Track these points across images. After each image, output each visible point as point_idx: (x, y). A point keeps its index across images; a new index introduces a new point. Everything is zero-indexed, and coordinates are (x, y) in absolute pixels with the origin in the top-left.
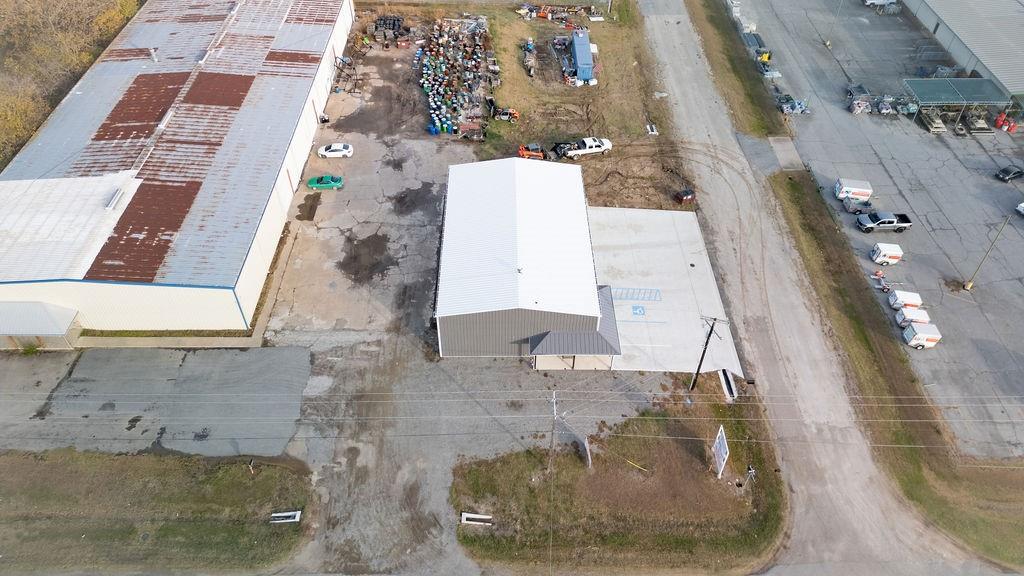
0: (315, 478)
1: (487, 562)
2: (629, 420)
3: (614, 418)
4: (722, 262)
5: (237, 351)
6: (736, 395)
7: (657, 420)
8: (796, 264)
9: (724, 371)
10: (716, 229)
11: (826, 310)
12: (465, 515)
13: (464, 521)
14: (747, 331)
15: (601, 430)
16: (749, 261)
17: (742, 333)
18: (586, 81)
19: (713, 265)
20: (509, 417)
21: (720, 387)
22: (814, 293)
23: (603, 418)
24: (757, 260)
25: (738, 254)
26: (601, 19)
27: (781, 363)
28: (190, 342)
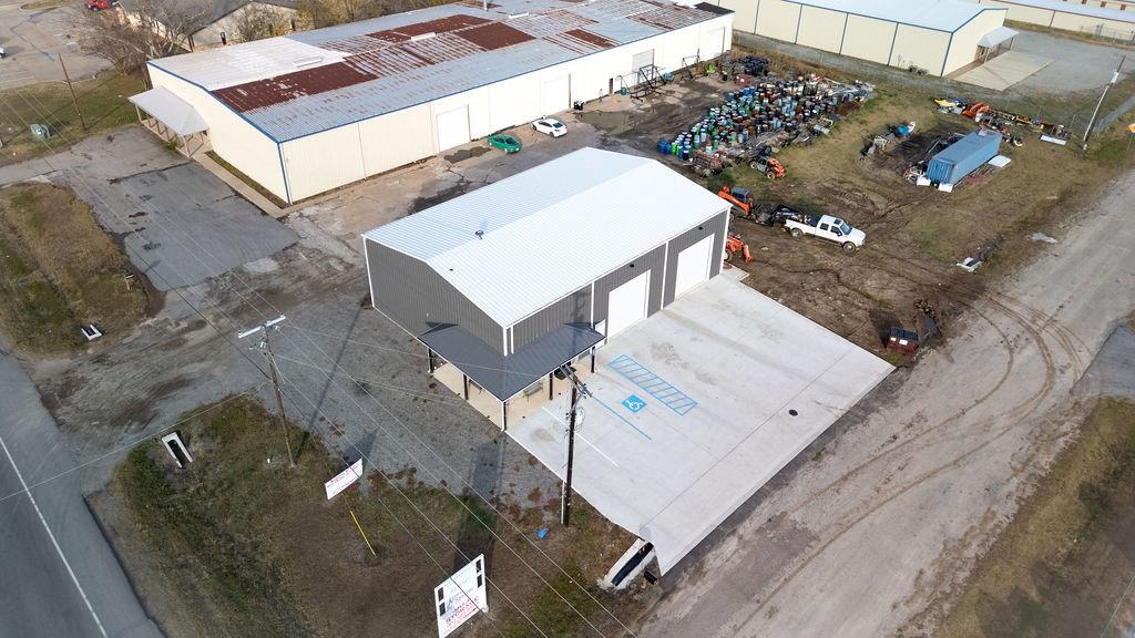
0: (149, 322)
1: (119, 487)
2: (444, 490)
3: (430, 476)
4: (850, 438)
5: (260, 212)
6: (623, 585)
7: (470, 517)
8: (985, 520)
9: (649, 547)
10: (902, 401)
11: (954, 610)
12: (174, 437)
13: (166, 440)
14: (759, 531)
15: (399, 475)
16: (900, 462)
17: (747, 528)
18: (935, 183)
19: (830, 433)
20: (341, 393)
21: (614, 558)
22: (962, 576)
23: (419, 466)
24: (915, 471)
25: (893, 446)
26: (1063, 143)
27: (754, 606)
28: (246, 191)
